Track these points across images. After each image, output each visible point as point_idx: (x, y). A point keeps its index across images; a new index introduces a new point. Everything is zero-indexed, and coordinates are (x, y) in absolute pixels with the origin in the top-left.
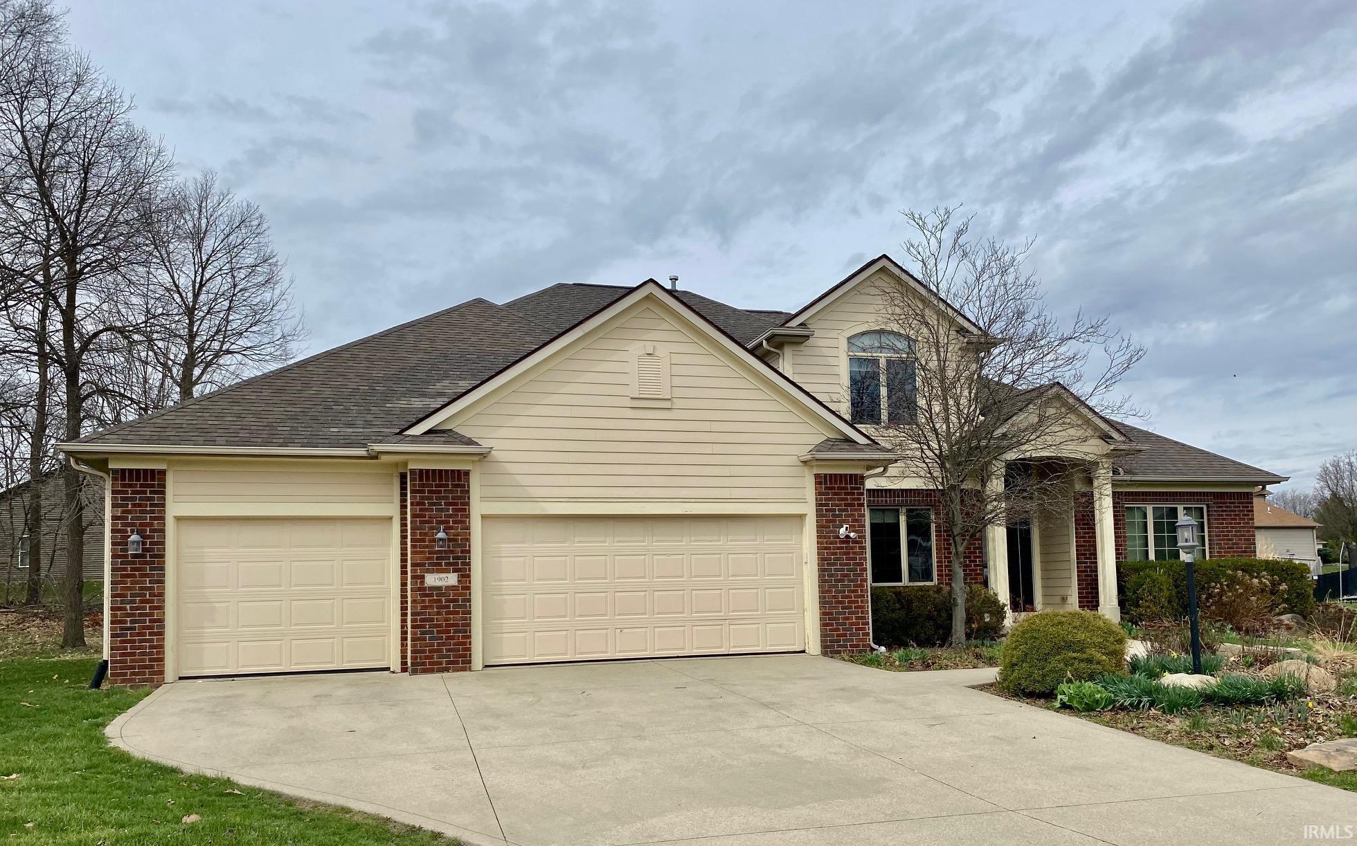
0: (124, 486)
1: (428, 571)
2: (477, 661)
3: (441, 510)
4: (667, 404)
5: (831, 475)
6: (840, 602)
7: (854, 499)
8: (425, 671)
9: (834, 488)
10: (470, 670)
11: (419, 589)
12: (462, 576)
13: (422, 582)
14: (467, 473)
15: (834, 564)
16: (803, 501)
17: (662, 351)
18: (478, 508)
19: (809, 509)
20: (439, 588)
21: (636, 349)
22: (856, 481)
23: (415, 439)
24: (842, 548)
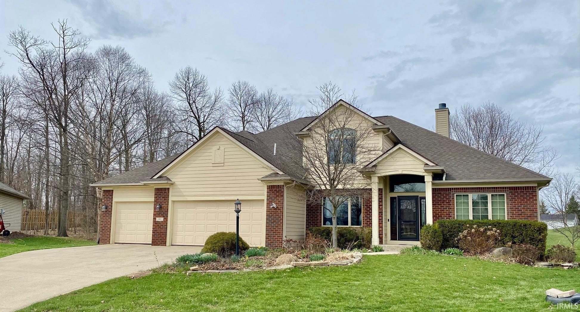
0: (105, 194)
1: (157, 217)
2: (168, 243)
3: (161, 199)
4: (222, 165)
5: (271, 186)
6: (272, 231)
7: (279, 194)
8: (154, 245)
9: (272, 190)
10: (166, 245)
11: (155, 222)
12: (165, 218)
13: (155, 220)
14: (169, 189)
15: (271, 217)
16: (263, 195)
17: (222, 148)
18: (171, 199)
19: (265, 198)
20: (159, 222)
21: (215, 148)
22: (280, 187)
23: (155, 180)
24: (274, 211)
